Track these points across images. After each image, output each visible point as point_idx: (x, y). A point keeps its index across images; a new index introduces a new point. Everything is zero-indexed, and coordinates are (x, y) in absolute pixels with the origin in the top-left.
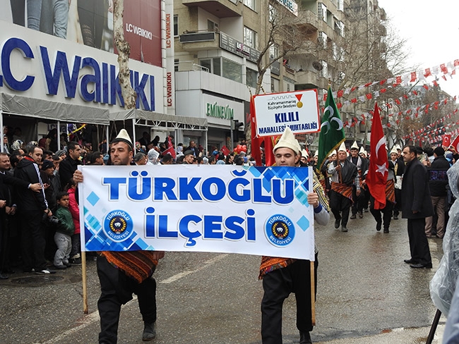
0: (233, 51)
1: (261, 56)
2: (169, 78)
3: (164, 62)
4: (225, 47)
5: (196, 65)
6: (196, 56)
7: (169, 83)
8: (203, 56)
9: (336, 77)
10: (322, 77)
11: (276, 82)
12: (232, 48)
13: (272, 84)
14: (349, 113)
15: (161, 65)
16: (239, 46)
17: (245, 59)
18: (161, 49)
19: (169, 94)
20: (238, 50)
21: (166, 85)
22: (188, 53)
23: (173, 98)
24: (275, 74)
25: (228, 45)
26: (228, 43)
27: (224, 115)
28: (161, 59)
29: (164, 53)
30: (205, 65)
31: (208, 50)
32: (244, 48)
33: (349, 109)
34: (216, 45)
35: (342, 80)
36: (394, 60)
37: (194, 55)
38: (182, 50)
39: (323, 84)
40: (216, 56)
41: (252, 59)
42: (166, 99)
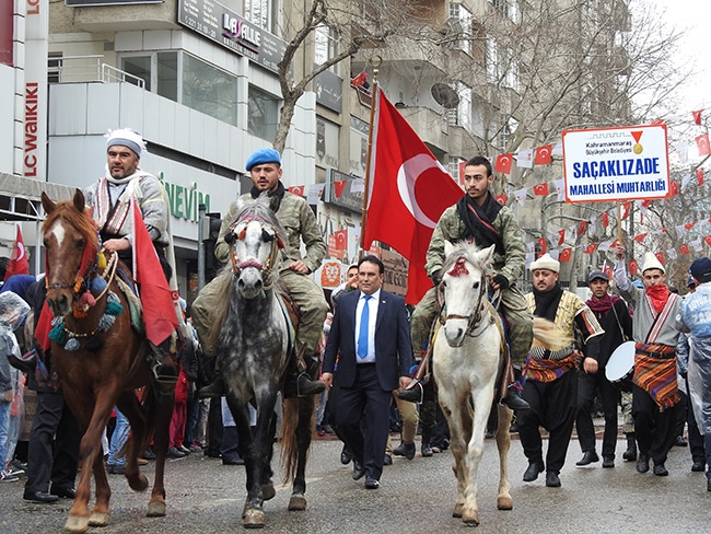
0: (213, 36)
1: (291, 51)
2: (31, 96)
3: (20, 51)
4: (191, 24)
5: (109, 67)
6: (109, 46)
7: (31, 113)
8: (131, 46)
9: (495, 127)
10: (457, 126)
11: (330, 131)
12: (211, 28)
13: (320, 136)
14: (528, 231)
15: (9, 60)
16: (231, 25)
17: (246, 60)
18: (11, 14)
19: (31, 144)
20: (227, 34)
21: (21, 115)
22: (88, 37)
23: (40, 152)
24: (328, 111)
25: (199, 20)
26: (201, 14)
27: (182, 208)
28: (10, 42)
29: (20, 27)
30: (135, 71)
31: (145, 29)
32: (245, 32)
33: (529, 220)
34: (166, 15)
35: (511, 136)
36: (650, 92)
37: (105, 41)
38: (73, 27)
39: (458, 142)
40: (165, 46)
41: (266, 64)
42: (21, 155)
